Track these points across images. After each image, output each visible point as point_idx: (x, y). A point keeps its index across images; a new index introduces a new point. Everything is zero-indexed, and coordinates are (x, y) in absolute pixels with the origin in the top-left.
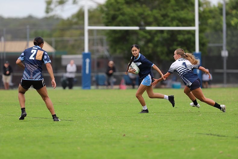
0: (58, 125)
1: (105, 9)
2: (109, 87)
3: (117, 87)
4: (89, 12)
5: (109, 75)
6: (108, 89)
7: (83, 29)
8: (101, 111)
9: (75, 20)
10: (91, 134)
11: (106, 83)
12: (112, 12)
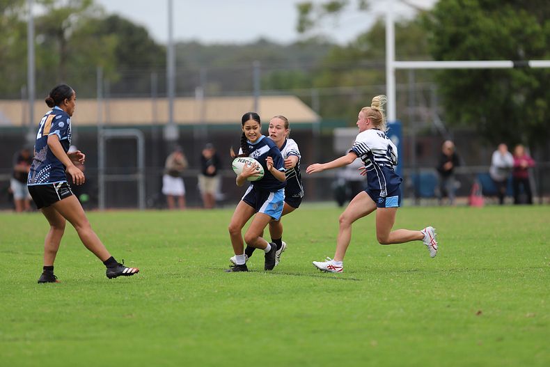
0: (327, 291)
1: (434, 21)
2: (445, 201)
3: (463, 201)
4: (397, 27)
5: (446, 174)
6: (441, 205)
7: (383, 68)
8: (424, 256)
9: (365, 48)
10: (402, 310)
11: (437, 191)
12: (451, 29)
